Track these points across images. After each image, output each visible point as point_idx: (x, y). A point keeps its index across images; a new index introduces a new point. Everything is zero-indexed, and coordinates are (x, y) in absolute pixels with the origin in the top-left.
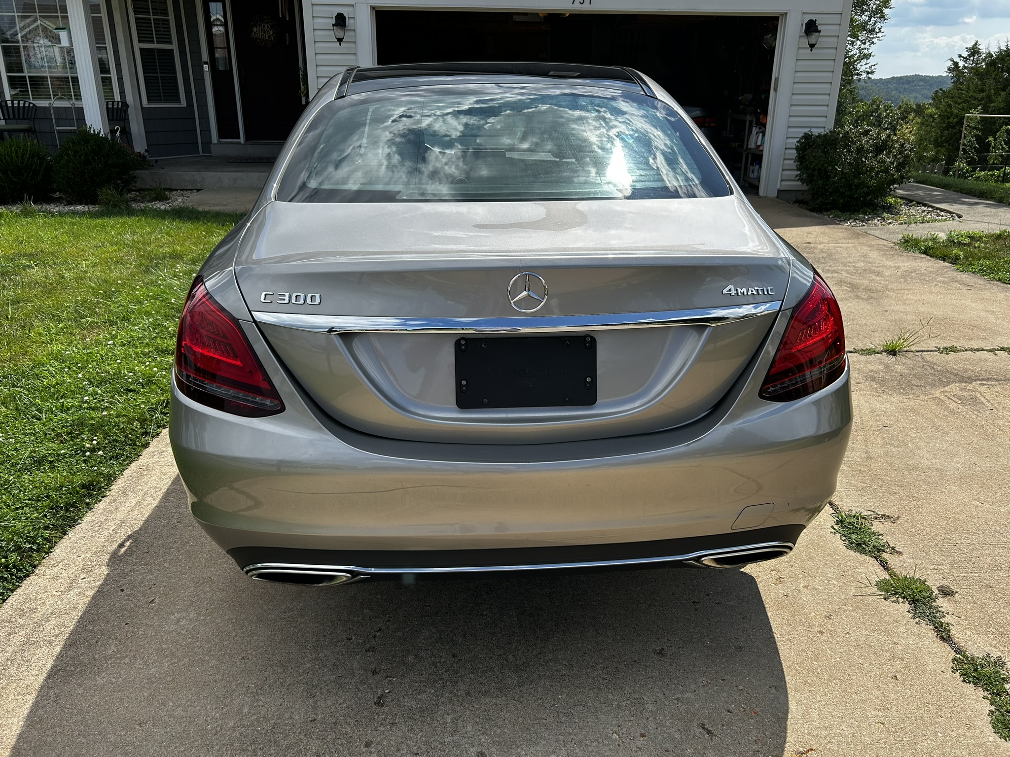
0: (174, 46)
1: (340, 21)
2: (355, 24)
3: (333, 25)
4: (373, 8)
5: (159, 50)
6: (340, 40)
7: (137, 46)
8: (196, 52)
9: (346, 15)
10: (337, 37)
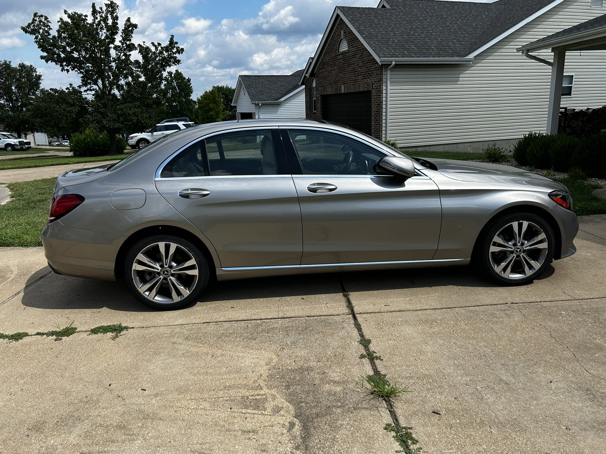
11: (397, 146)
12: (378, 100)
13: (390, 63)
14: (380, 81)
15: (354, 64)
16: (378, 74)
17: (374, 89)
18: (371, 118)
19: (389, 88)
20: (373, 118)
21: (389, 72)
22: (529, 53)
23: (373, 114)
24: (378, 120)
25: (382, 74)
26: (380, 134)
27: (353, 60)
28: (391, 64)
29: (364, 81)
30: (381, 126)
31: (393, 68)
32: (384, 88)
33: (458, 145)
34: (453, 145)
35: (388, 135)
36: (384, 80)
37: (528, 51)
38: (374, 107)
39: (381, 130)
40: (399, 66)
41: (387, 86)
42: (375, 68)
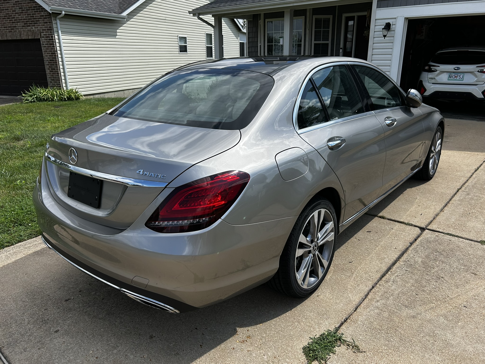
0: (329, 42)
1: (388, 27)
2: (395, 28)
3: (383, 29)
4: (406, 19)
5: (323, 44)
6: (385, 36)
7: (313, 42)
8: (338, 44)
9: (391, 23)
10: (384, 35)
11: (81, 94)
12: (52, 49)
13: (60, 12)
14: (51, 29)
15: (8, 9)
16: (47, 23)
17: (43, 37)
18: (45, 68)
19: (62, 37)
20: (47, 67)
21: (58, 21)
22: (200, 16)
23: (46, 63)
24: (54, 69)
25: (52, 23)
26: (60, 82)
27: (6, 5)
28: (61, 14)
29: (26, 28)
30: (60, 75)
31: (62, 17)
32: (56, 37)
33: (125, 91)
34: (121, 92)
35: (69, 84)
36: (55, 29)
37: (199, 14)
38: (46, 56)
39: (60, 79)
40: (69, 17)
41: (58, 35)
42: (41, 16)
